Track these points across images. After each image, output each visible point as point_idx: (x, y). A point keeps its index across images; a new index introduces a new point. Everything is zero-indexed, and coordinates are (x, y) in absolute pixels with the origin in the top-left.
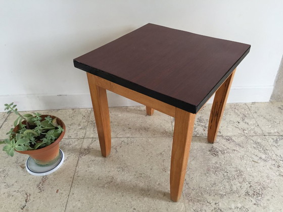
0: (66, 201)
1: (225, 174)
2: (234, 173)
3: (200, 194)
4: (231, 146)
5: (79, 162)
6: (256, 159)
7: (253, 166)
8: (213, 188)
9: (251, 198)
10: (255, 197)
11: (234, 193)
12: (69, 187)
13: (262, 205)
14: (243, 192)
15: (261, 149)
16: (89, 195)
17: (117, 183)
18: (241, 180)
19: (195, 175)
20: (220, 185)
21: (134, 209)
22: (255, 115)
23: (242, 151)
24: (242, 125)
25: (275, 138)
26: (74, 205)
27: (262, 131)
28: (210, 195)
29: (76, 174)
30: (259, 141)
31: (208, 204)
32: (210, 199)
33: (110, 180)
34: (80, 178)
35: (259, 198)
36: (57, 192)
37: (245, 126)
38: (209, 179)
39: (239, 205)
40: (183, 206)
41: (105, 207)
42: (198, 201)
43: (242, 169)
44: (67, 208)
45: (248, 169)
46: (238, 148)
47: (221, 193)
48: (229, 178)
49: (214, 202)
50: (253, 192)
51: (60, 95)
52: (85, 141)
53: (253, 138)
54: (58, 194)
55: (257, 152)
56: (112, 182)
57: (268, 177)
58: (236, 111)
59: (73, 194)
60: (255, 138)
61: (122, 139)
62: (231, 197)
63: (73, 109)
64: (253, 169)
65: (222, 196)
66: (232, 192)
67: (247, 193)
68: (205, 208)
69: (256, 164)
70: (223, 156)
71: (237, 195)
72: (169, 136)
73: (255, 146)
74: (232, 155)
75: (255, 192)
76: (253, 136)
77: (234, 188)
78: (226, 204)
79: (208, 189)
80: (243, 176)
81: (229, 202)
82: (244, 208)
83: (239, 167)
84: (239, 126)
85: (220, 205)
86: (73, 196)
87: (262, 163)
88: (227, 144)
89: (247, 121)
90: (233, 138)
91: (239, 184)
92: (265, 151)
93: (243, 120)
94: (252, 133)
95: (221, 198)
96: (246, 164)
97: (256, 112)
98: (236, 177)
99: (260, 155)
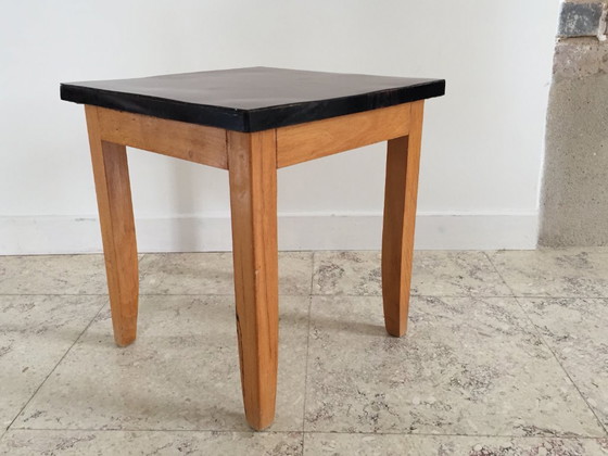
0: (38, 384)
1: (412, 351)
2: (430, 351)
3: (344, 380)
4: (437, 310)
5: (90, 328)
6: (487, 330)
7: (477, 341)
8: (377, 372)
9: (461, 389)
10: (471, 388)
11: (424, 380)
12: (54, 365)
13: (485, 400)
14: (446, 379)
15: (503, 316)
17: (163, 360)
18: (444, 360)
19: (342, 351)
20: (394, 367)
22: (501, 268)
23: (458, 319)
24: (468, 281)
25: (538, 301)
26: (54, 391)
27: (512, 290)
28: (367, 382)
30: (501, 304)
31: (359, 396)
32: (366, 388)
33: (147, 356)
34: (82, 351)
35: (482, 390)
36: (23, 371)
37: (478, 282)
38: (372, 358)
39: (432, 400)
40: (301, 397)
42: (338, 391)
43: (451, 345)
44: (37, 395)
45: (466, 346)
46: (450, 315)
47: (394, 379)
48: (418, 358)
49: (374, 393)
50: (468, 380)
53: (488, 301)
54: (25, 374)
55: (492, 320)
56: (151, 358)
57: (509, 359)
58: (460, 261)
59: (58, 375)
60: (492, 301)
61: (197, 297)
62: (415, 387)
64: (476, 345)
65: (394, 384)
66: (419, 378)
67: (456, 382)
68: (350, 400)
69: (487, 339)
71: (431, 384)
72: (301, 294)
73: (489, 311)
74: (435, 324)
75: (473, 380)
76: (487, 298)
77: (427, 373)
78: (400, 397)
79: (365, 372)
80: (452, 356)
81: (409, 393)
82: (442, 403)
83: (446, 342)
84: (462, 282)
85: (387, 398)
86: (57, 378)
87: (500, 337)
88: (428, 308)
89: (480, 276)
90: (444, 300)
91: (438, 367)
92: (511, 320)
93: (472, 274)
94: (488, 293)
95: (391, 387)
96: (462, 337)
97: (503, 264)
98: (435, 356)
99: (499, 325)
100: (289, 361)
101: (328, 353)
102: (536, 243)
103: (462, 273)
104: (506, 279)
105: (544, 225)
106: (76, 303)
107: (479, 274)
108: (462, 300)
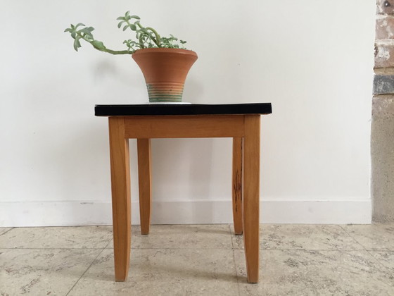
1: (309, 283)
2: (322, 283)
4: (318, 258)
6: (355, 270)
7: (351, 277)
15: (363, 262)
18: (332, 288)
22: (353, 234)
23: (334, 264)
24: (333, 241)
25: (384, 253)
27: (364, 247)
30: (359, 255)
33: (130, 285)
37: (339, 243)
38: (283, 287)
43: (334, 279)
45: (344, 280)
46: (328, 261)
48: (314, 287)
55: (356, 264)
57: (376, 287)
58: (325, 230)
60: (353, 253)
64: (351, 279)
69: (356, 275)
70: (305, 267)
73: (353, 259)
74: (319, 267)
76: (349, 251)
80: (337, 286)
83: (330, 277)
84: (330, 242)
87: (365, 274)
88: (312, 257)
89: (341, 239)
90: (322, 252)
91: (329, 293)
92: (369, 264)
93: (335, 238)
94: (349, 248)
96: (340, 275)
97: (353, 232)
98: (325, 286)
99: (362, 267)
100: (227, 289)
102: (371, 220)
103: (329, 237)
104: (357, 240)
105: (375, 208)
106: (81, 254)
107: (339, 238)
108: (334, 253)
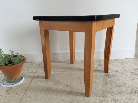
0: (21, 98)
1: (117, 84)
2: (122, 84)
3: (103, 93)
4: (118, 73)
5: (32, 81)
6: (133, 78)
8: (110, 91)
9: (134, 94)
10: (136, 94)
11: (123, 92)
12: (24, 92)
14: (129, 91)
15: (135, 74)
16: (36, 95)
17: (53, 89)
19: (99, 85)
20: (114, 89)
21: (63, 101)
22: (128, 63)
23: (124, 76)
24: (122, 66)
26: (26, 99)
27: (133, 68)
28: (109, 94)
29: (29, 86)
30: (133, 71)
31: (108, 97)
32: (109, 95)
33: (49, 88)
34: (31, 88)
36: (17, 94)
37: (124, 67)
38: (107, 87)
39: (128, 98)
40: (93, 98)
41: (45, 100)
42: (102, 96)
43: (126, 82)
44: (21, 101)
45: (129, 82)
46: (122, 74)
47: (115, 92)
48: (119, 86)
49: (112, 97)
50: (134, 92)
51: (26, 54)
52: (36, 73)
53: (129, 71)
54: (17, 95)
55: (133, 76)
56: (50, 89)
58: (118, 61)
59: (26, 95)
60: (130, 71)
61: (57, 72)
62: (122, 94)
63: (32, 62)
64: (132, 82)
65: (116, 94)
66: (122, 92)
67: (131, 92)
68: (107, 99)
69: (133, 80)
70: (114, 78)
71: (125, 93)
72: (83, 71)
73: (131, 73)
74: (119, 77)
75: (136, 92)
76: (129, 70)
77: (123, 90)
78: (119, 97)
79: (107, 91)
80: (127, 85)
81: (121, 96)
82: (131, 99)
83: (124, 82)
84: (121, 66)
85: (116, 98)
86: (26, 96)
87: (137, 80)
88: (115, 73)
89: (124, 65)
90: (118, 71)
91: (125, 89)
92: (137, 75)
93: (122, 64)
94: (128, 69)
95: (116, 95)
96: (127, 80)
97: (128, 62)
98: (123, 85)
99: (135, 77)
101: (96, 86)
103: (120, 64)
104: (131, 66)
107: (124, 64)
108: (123, 71)
